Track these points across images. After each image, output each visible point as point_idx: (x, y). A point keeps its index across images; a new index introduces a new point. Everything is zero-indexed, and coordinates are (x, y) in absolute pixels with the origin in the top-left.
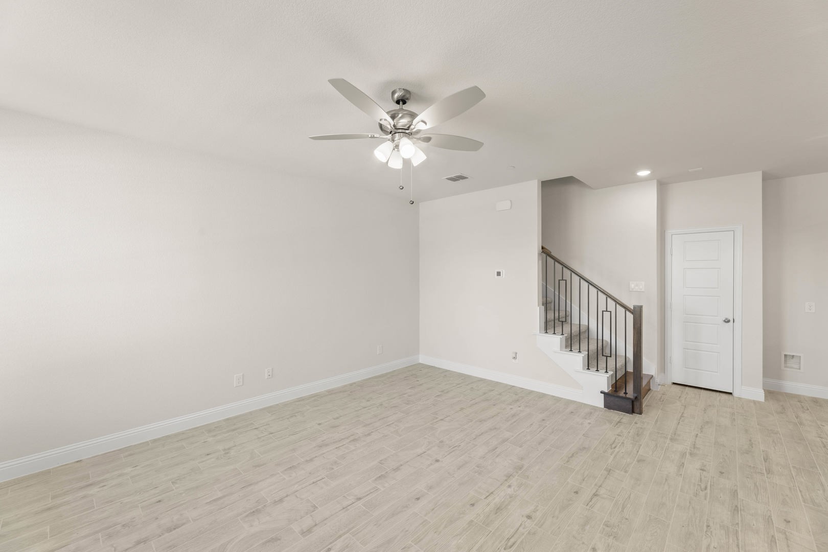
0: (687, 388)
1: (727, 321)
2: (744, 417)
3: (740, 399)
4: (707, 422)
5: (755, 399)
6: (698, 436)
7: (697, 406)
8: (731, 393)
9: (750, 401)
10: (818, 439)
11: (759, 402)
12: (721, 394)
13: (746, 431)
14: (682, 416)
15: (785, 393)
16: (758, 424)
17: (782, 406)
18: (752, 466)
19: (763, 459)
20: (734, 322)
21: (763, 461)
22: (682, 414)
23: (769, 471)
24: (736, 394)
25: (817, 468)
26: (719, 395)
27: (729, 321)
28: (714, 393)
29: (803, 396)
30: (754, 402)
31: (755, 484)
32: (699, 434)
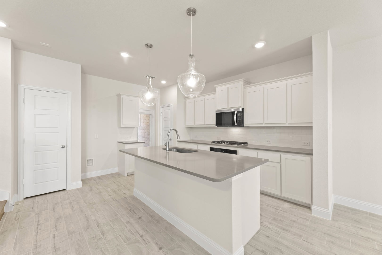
0: (37, 197)
1: (63, 147)
2: (77, 202)
3: (70, 190)
4: (58, 219)
5: (77, 188)
6: (55, 236)
7: (47, 209)
8: (65, 190)
9: (75, 190)
10: (110, 197)
11: (80, 188)
12: (60, 192)
13: (82, 211)
14: (38, 225)
15: (88, 178)
16: (85, 203)
17: (90, 186)
18: (94, 236)
19: (97, 227)
20: (67, 147)
21: (97, 228)
22: (38, 223)
23: (103, 233)
24: (68, 189)
25: (117, 215)
26: (59, 193)
27: (64, 147)
28: (56, 193)
29: (94, 177)
30: (78, 189)
31: (101, 250)
32: (56, 233)
